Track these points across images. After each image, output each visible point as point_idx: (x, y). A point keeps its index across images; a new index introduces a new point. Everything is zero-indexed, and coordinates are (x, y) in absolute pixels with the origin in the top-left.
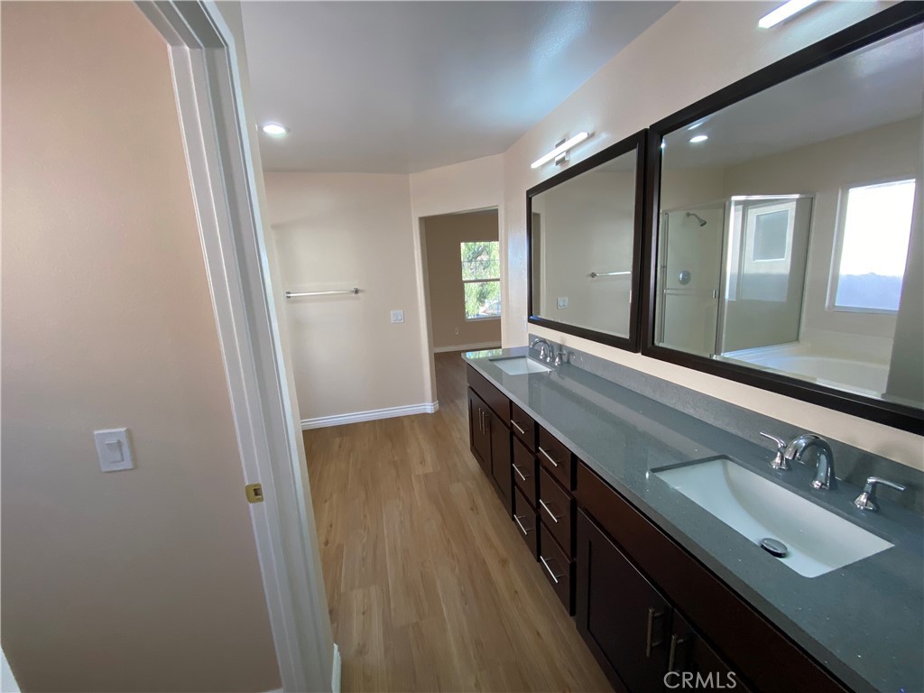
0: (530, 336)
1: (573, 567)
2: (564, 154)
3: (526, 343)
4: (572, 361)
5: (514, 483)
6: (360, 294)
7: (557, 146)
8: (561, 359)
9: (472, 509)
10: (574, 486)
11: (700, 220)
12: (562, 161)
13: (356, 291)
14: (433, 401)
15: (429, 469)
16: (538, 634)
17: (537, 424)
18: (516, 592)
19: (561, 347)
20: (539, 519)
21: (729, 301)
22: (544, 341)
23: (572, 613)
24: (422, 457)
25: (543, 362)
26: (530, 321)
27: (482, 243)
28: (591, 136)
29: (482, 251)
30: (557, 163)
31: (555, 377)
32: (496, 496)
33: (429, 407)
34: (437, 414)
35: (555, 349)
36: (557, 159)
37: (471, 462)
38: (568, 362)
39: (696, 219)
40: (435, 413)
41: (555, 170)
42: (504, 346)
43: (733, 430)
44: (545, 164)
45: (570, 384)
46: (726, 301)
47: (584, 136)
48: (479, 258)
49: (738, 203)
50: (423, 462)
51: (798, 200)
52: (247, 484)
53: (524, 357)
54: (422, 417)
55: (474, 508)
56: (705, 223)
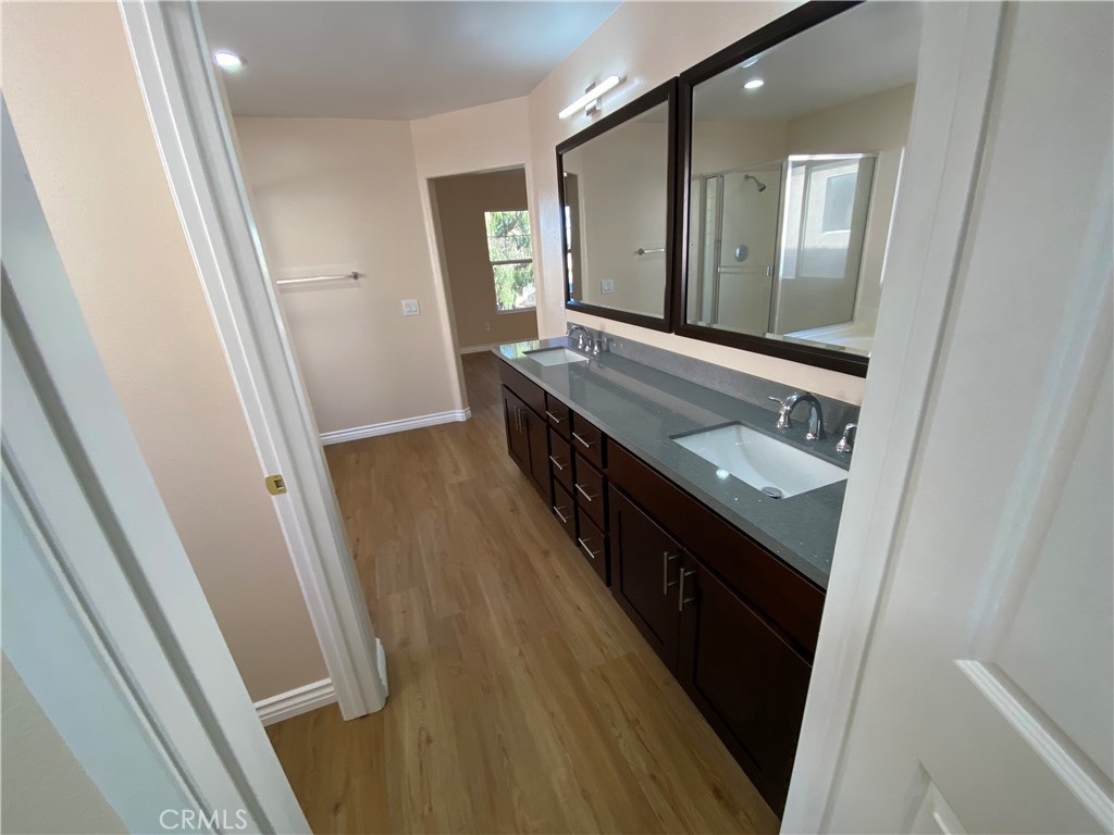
0: (569, 324)
1: (607, 542)
2: (595, 102)
3: (564, 332)
4: (612, 351)
5: (553, 477)
6: (360, 279)
7: (588, 90)
8: (600, 347)
9: (512, 511)
10: (605, 464)
11: (759, 184)
12: (593, 111)
13: (356, 276)
14: (464, 407)
15: (464, 476)
16: (578, 608)
17: (571, 411)
18: (558, 577)
19: (600, 334)
20: (577, 504)
21: (783, 280)
22: (582, 328)
23: (608, 584)
24: (456, 468)
25: (582, 352)
26: (568, 307)
27: (513, 213)
28: (623, 81)
29: (514, 222)
30: (588, 113)
31: (594, 367)
32: (537, 495)
33: (459, 415)
34: (469, 422)
35: (595, 336)
36: (589, 107)
37: (511, 467)
38: (608, 351)
39: (754, 183)
40: (467, 421)
41: (585, 122)
42: (542, 336)
43: (752, 400)
44: (576, 114)
45: (611, 374)
46: (780, 279)
47: (614, 81)
48: (509, 234)
49: (796, 164)
50: (457, 471)
51: (861, 161)
52: (266, 476)
53: (561, 348)
54: (452, 427)
55: (514, 510)
56: (764, 188)
